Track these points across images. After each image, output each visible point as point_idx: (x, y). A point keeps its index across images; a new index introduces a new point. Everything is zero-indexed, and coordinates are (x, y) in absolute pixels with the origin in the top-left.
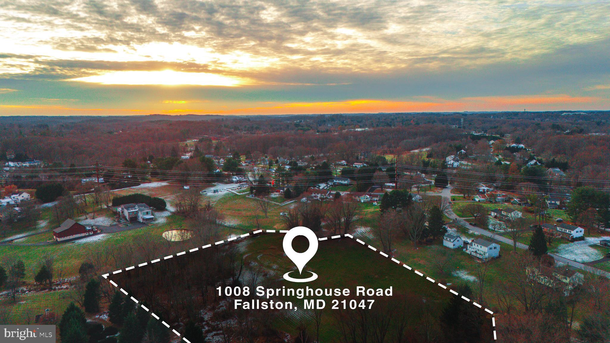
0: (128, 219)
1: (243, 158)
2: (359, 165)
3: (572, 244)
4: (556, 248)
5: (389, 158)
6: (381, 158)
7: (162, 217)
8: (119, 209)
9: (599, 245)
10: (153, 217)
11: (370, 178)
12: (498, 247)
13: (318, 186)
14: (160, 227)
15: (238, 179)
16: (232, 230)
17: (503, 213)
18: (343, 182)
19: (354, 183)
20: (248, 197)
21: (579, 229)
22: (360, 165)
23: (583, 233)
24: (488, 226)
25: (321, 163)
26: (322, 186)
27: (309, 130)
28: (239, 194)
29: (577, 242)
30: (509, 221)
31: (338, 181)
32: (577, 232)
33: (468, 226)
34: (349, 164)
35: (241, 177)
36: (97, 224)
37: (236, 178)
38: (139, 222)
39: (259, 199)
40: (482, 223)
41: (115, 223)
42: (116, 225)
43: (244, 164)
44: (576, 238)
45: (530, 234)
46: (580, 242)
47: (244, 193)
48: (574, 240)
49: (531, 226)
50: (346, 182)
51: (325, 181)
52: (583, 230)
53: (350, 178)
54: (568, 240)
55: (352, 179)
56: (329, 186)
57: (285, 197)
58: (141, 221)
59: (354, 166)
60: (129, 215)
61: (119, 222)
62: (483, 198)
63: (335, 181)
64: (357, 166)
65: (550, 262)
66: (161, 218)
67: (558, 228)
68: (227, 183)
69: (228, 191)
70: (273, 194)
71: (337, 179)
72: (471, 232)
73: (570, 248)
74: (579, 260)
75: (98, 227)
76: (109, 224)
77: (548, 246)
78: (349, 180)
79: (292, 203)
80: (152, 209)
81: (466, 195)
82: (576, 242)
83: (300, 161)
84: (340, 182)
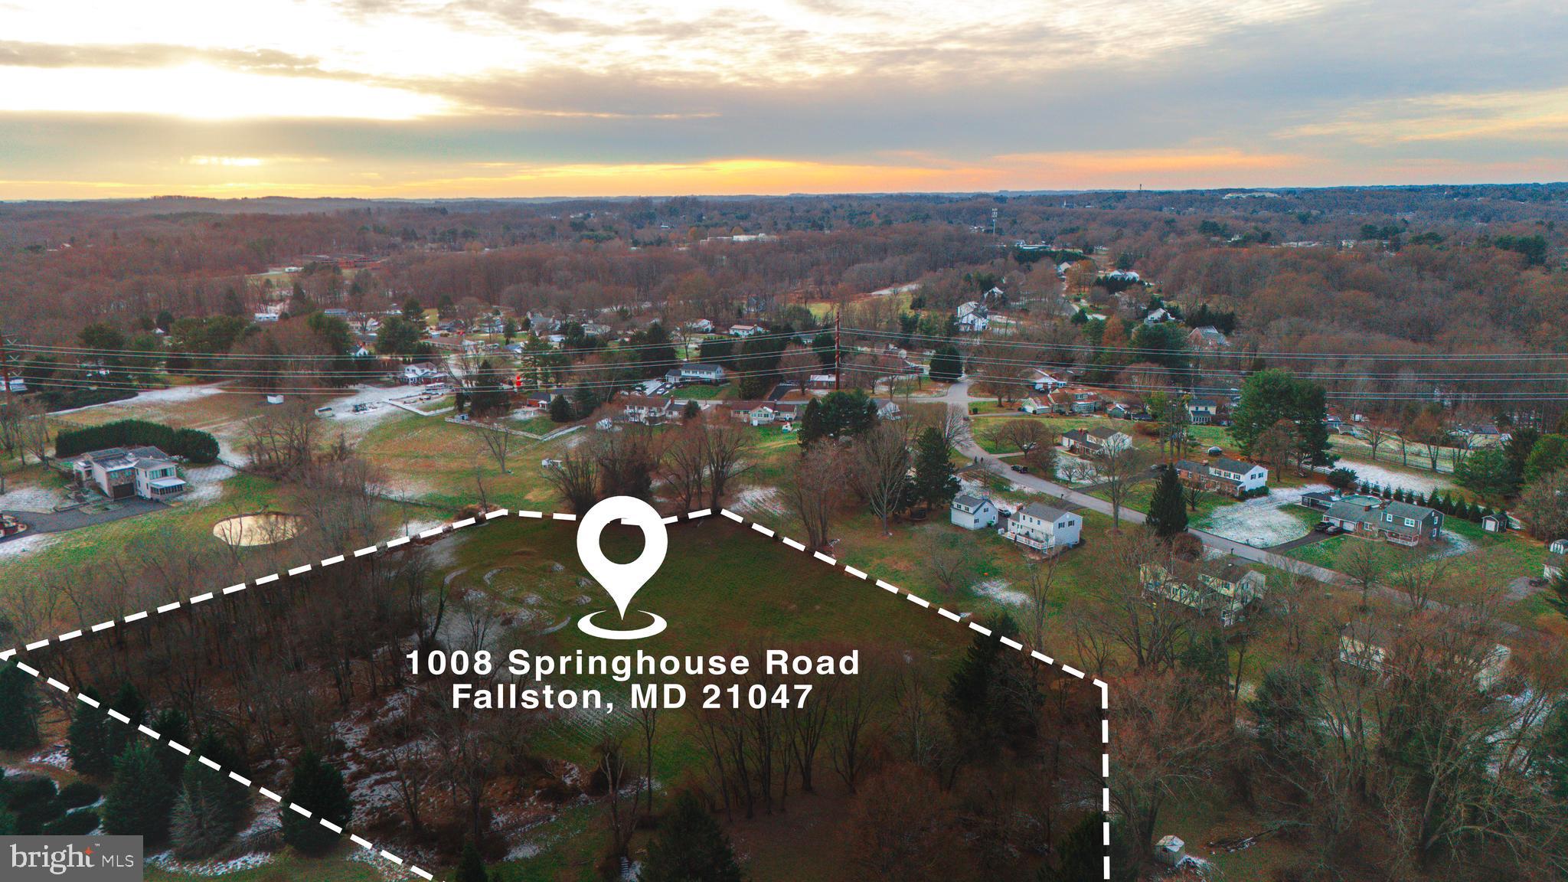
0: (107, 491)
1: (431, 316)
2: (743, 330)
3: (1241, 505)
4: (1206, 516)
5: (819, 310)
6: (800, 310)
7: (210, 482)
8: (79, 465)
9: (1300, 504)
10: (181, 482)
11: (775, 362)
12: (1079, 520)
13: (641, 386)
14: (205, 510)
15: (419, 372)
16: (411, 509)
17: (1089, 439)
18: (705, 376)
19: (735, 376)
20: (452, 420)
21: (1258, 469)
22: (748, 331)
23: (1265, 478)
24: (1055, 471)
25: (645, 325)
26: (652, 386)
27: (610, 238)
28: (425, 414)
29: (1253, 500)
30: (1102, 457)
31: (691, 374)
32: (1254, 477)
33: (1008, 473)
34: (719, 328)
35: (427, 367)
36: (14, 508)
37: (414, 371)
38: (141, 498)
39: (483, 425)
40: (1040, 465)
41: (68, 504)
42: (72, 509)
43: (434, 333)
44: (1250, 491)
45: (1148, 487)
46: (1258, 499)
47: (438, 411)
48: (1245, 496)
49: (1154, 466)
50: (713, 376)
51: (658, 373)
52: (1265, 471)
53: (723, 364)
54: (1233, 496)
55: (730, 366)
56: (668, 386)
57: (553, 419)
58: (148, 494)
59: (732, 332)
60: (109, 480)
61: (80, 499)
62: (1043, 404)
63: (683, 373)
64: (740, 333)
65: (1193, 550)
66: (207, 485)
67: (1212, 471)
68: (388, 385)
69: (394, 408)
70: (520, 410)
71: (689, 366)
72: (1015, 487)
73: (1237, 515)
74: (1257, 542)
75: (17, 517)
76: (52, 507)
77: (1189, 513)
78: (719, 368)
79: (573, 432)
80: (179, 462)
81: (1004, 400)
82: (1250, 501)
83: (591, 322)
84: (698, 374)
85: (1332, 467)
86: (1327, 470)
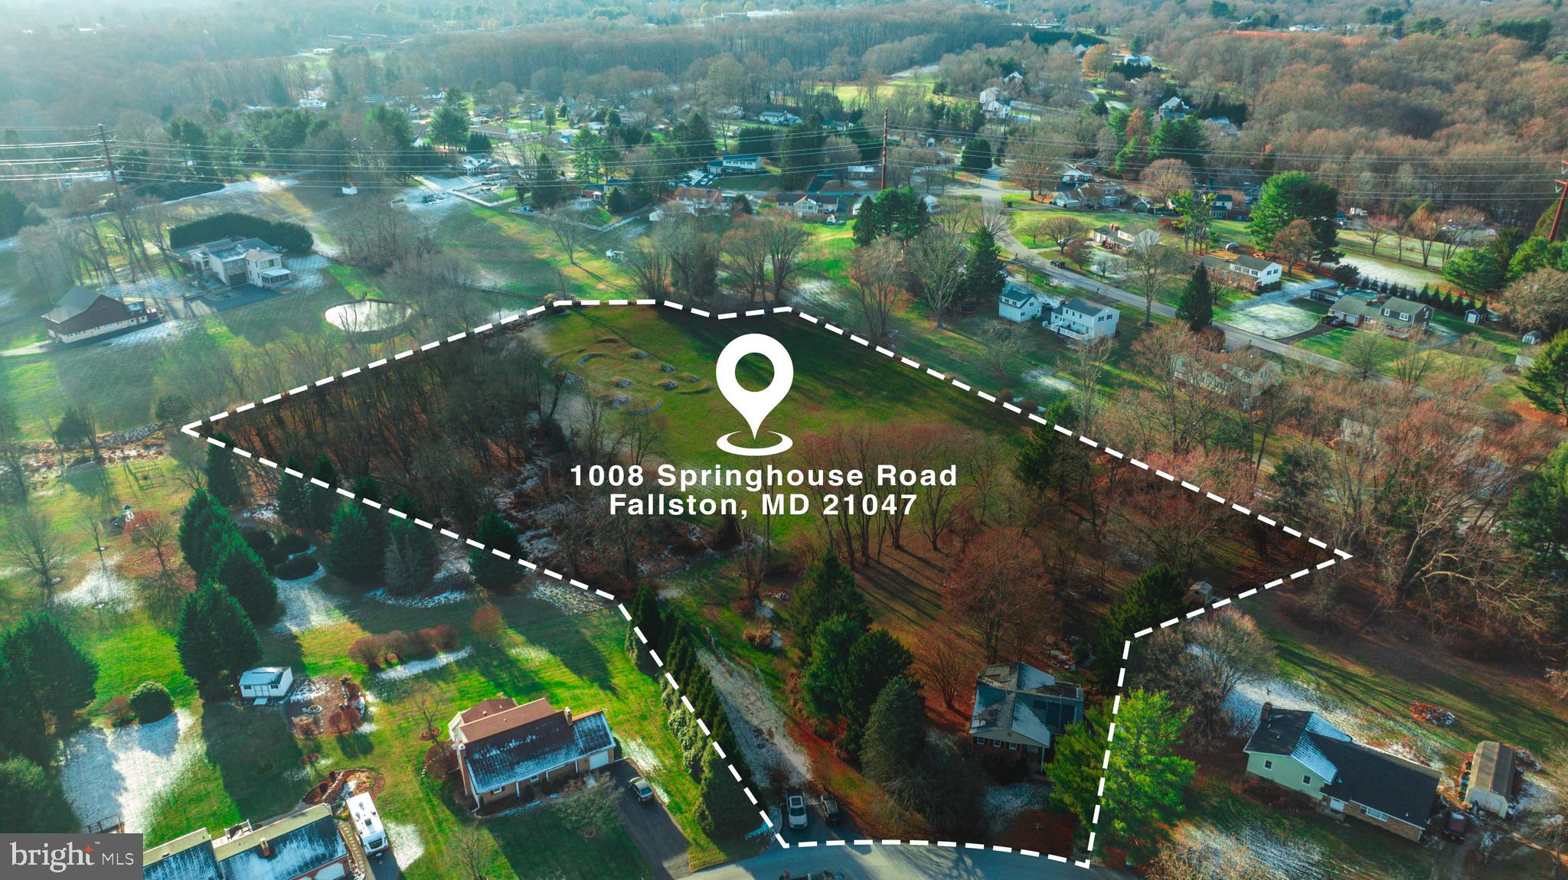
3: (1257, 298)
4: (1227, 309)
9: (1307, 297)
12: (1117, 313)
21: (1273, 267)
23: (1280, 274)
24: (1090, 266)
29: (1267, 295)
30: (1132, 253)
32: (1269, 274)
44: (1266, 286)
48: (1261, 290)
52: (1280, 268)
54: (1250, 291)
65: (1218, 339)
67: (1232, 267)
72: (1056, 282)
73: (1254, 308)
74: (1271, 334)
77: (1213, 308)
85: (1338, 263)
86: (1333, 265)
